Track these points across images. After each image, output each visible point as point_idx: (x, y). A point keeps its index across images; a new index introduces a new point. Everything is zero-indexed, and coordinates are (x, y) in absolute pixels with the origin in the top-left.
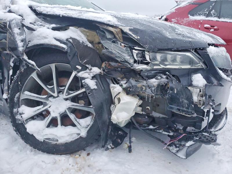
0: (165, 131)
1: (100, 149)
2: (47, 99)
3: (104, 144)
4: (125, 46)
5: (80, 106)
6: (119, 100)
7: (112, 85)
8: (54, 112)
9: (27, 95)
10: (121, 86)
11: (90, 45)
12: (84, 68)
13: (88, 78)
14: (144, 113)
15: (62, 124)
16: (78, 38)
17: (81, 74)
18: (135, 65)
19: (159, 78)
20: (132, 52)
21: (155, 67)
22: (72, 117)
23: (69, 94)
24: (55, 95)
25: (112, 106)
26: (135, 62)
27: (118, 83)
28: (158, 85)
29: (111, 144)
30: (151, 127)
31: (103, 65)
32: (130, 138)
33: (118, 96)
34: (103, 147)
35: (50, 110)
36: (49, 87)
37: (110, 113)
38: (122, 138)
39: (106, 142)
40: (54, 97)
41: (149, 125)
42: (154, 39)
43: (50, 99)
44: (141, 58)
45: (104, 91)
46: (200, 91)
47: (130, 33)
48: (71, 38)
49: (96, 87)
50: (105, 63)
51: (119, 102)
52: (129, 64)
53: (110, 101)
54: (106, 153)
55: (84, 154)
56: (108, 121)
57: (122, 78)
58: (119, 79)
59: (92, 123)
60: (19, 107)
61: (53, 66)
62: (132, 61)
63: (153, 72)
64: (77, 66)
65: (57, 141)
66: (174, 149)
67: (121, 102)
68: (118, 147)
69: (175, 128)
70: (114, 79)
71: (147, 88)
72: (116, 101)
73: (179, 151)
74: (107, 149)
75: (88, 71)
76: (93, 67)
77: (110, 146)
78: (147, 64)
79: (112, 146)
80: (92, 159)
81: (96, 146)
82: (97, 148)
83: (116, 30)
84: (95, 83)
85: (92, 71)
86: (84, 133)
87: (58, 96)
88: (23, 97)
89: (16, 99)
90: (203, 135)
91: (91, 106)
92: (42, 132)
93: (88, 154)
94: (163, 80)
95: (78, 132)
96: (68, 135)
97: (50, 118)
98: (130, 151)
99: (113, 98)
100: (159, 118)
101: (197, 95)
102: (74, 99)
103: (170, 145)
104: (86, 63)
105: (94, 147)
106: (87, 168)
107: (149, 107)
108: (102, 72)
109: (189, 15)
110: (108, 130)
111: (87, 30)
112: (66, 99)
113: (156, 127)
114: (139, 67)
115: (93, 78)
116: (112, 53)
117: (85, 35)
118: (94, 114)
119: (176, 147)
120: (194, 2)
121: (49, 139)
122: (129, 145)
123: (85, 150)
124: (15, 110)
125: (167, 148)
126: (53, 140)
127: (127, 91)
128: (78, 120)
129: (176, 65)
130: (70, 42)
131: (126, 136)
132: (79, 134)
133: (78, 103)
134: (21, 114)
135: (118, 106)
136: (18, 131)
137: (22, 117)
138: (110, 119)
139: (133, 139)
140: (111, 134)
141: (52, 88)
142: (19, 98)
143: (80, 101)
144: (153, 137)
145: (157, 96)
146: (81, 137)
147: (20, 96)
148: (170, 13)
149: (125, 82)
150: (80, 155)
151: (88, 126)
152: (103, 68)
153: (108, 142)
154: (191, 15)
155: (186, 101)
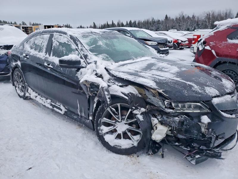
0: (185, 147)
1: (144, 154)
2: (115, 123)
3: (147, 152)
4: (160, 99)
5: (133, 128)
6: (156, 128)
7: (152, 118)
8: (119, 130)
9: (105, 120)
10: (158, 119)
11: (140, 96)
12: (136, 108)
13: (138, 114)
14: (172, 135)
15: (124, 138)
16: (134, 93)
17: (135, 112)
18: (166, 109)
19: (180, 117)
20: (164, 102)
21: (177, 111)
22: (129, 134)
23: (128, 121)
24: (120, 121)
25: (152, 131)
26: (166, 107)
27: (156, 117)
28: (179, 121)
29: (151, 152)
30: (177, 144)
31: (147, 107)
32: (163, 150)
33: (156, 126)
34: (147, 153)
35: (117, 129)
36: (117, 116)
37: (151, 135)
38: (158, 148)
39: (148, 150)
40: (119, 122)
41: (175, 142)
42: (176, 96)
43: (117, 123)
44: (169, 105)
45: (148, 122)
46: (206, 126)
47: (163, 93)
48: (130, 93)
49: (143, 120)
50: (149, 106)
51: (156, 129)
52: (163, 108)
53: (151, 128)
54: (148, 156)
55: (135, 156)
56: (150, 138)
57: (159, 115)
58: (157, 114)
59: (140, 139)
60: (101, 126)
61: (119, 105)
62: (164, 107)
63: (176, 114)
64: (133, 107)
65: (121, 147)
66: (189, 159)
67: (157, 129)
68: (155, 154)
69: (193, 146)
70: (154, 115)
71: (173, 122)
72: (155, 128)
73: (192, 160)
74: (149, 154)
75: (138, 110)
76: (141, 108)
77: (151, 153)
78: (173, 109)
79: (152, 153)
80: (140, 159)
81: (142, 152)
82: (143, 153)
83: (155, 92)
84: (143, 117)
85: (141, 110)
86: (136, 144)
87: (121, 122)
88: (102, 121)
89: (99, 122)
90: (207, 152)
91: (140, 129)
92: (113, 142)
93: (138, 156)
94: (182, 118)
95: (133, 143)
96: (127, 144)
97: (117, 134)
98: (163, 157)
99: (153, 126)
100: (182, 139)
101: (204, 128)
102: (130, 124)
103: (187, 156)
104: (138, 106)
105: (141, 152)
106: (137, 163)
107: (175, 132)
108: (147, 110)
109: (228, 39)
110: (150, 143)
111: (138, 88)
112: (126, 124)
113: (180, 144)
114: (168, 111)
115: (141, 114)
116: (152, 101)
117: (138, 90)
118: (142, 134)
119: (191, 157)
120: (232, 26)
121: (116, 145)
122: (162, 153)
123: (136, 154)
124: (99, 128)
125: (185, 158)
126: (119, 146)
127: (162, 123)
128: (132, 136)
129: (190, 110)
130: (129, 95)
131: (161, 148)
132: (133, 144)
133: (132, 126)
134: (101, 130)
135: (156, 131)
136: (100, 139)
137: (102, 132)
138: (151, 138)
139: (166, 150)
140: (151, 145)
141: (118, 117)
142: (100, 121)
143: (133, 125)
144: (177, 150)
145: (179, 127)
146: (134, 146)
147: (101, 120)
148: (209, 36)
149: (160, 117)
150: (133, 156)
151: (138, 140)
152: (147, 108)
153: (150, 150)
154: (229, 39)
155: (196, 132)
